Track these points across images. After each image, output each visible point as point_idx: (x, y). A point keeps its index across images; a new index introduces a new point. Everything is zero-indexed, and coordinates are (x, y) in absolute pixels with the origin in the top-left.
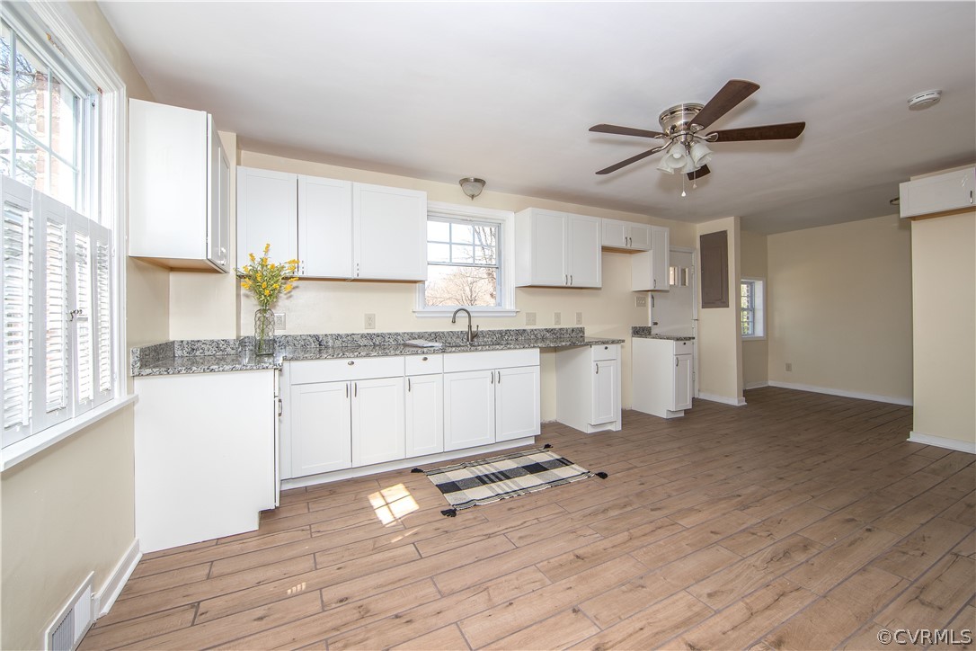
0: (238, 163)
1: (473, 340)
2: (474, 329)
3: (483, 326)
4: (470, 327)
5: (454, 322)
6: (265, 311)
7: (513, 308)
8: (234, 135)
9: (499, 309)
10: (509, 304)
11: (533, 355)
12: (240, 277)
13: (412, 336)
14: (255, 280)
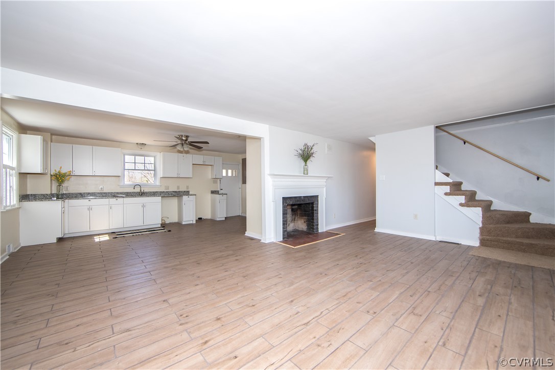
0: (51, 142)
1: (142, 194)
2: (142, 191)
3: (146, 190)
4: (141, 190)
5: (134, 189)
6: (60, 186)
7: (159, 184)
8: (50, 134)
9: (155, 184)
10: (158, 183)
11: (159, 199)
12: (51, 175)
13: (118, 193)
14: (57, 177)
